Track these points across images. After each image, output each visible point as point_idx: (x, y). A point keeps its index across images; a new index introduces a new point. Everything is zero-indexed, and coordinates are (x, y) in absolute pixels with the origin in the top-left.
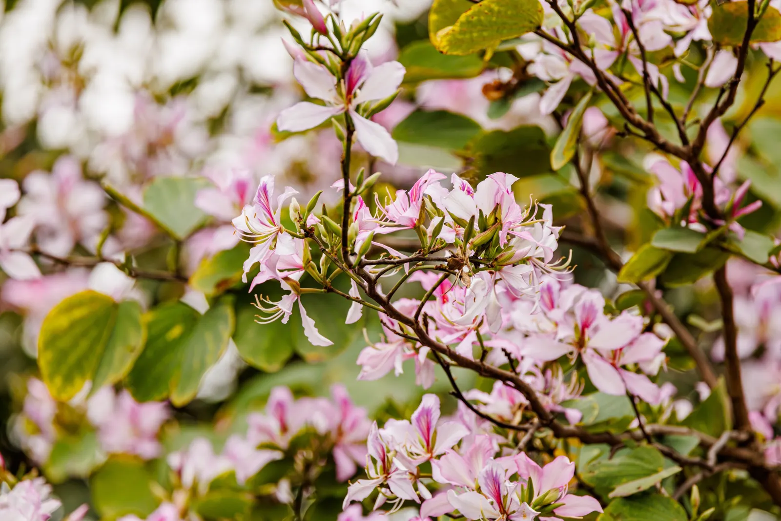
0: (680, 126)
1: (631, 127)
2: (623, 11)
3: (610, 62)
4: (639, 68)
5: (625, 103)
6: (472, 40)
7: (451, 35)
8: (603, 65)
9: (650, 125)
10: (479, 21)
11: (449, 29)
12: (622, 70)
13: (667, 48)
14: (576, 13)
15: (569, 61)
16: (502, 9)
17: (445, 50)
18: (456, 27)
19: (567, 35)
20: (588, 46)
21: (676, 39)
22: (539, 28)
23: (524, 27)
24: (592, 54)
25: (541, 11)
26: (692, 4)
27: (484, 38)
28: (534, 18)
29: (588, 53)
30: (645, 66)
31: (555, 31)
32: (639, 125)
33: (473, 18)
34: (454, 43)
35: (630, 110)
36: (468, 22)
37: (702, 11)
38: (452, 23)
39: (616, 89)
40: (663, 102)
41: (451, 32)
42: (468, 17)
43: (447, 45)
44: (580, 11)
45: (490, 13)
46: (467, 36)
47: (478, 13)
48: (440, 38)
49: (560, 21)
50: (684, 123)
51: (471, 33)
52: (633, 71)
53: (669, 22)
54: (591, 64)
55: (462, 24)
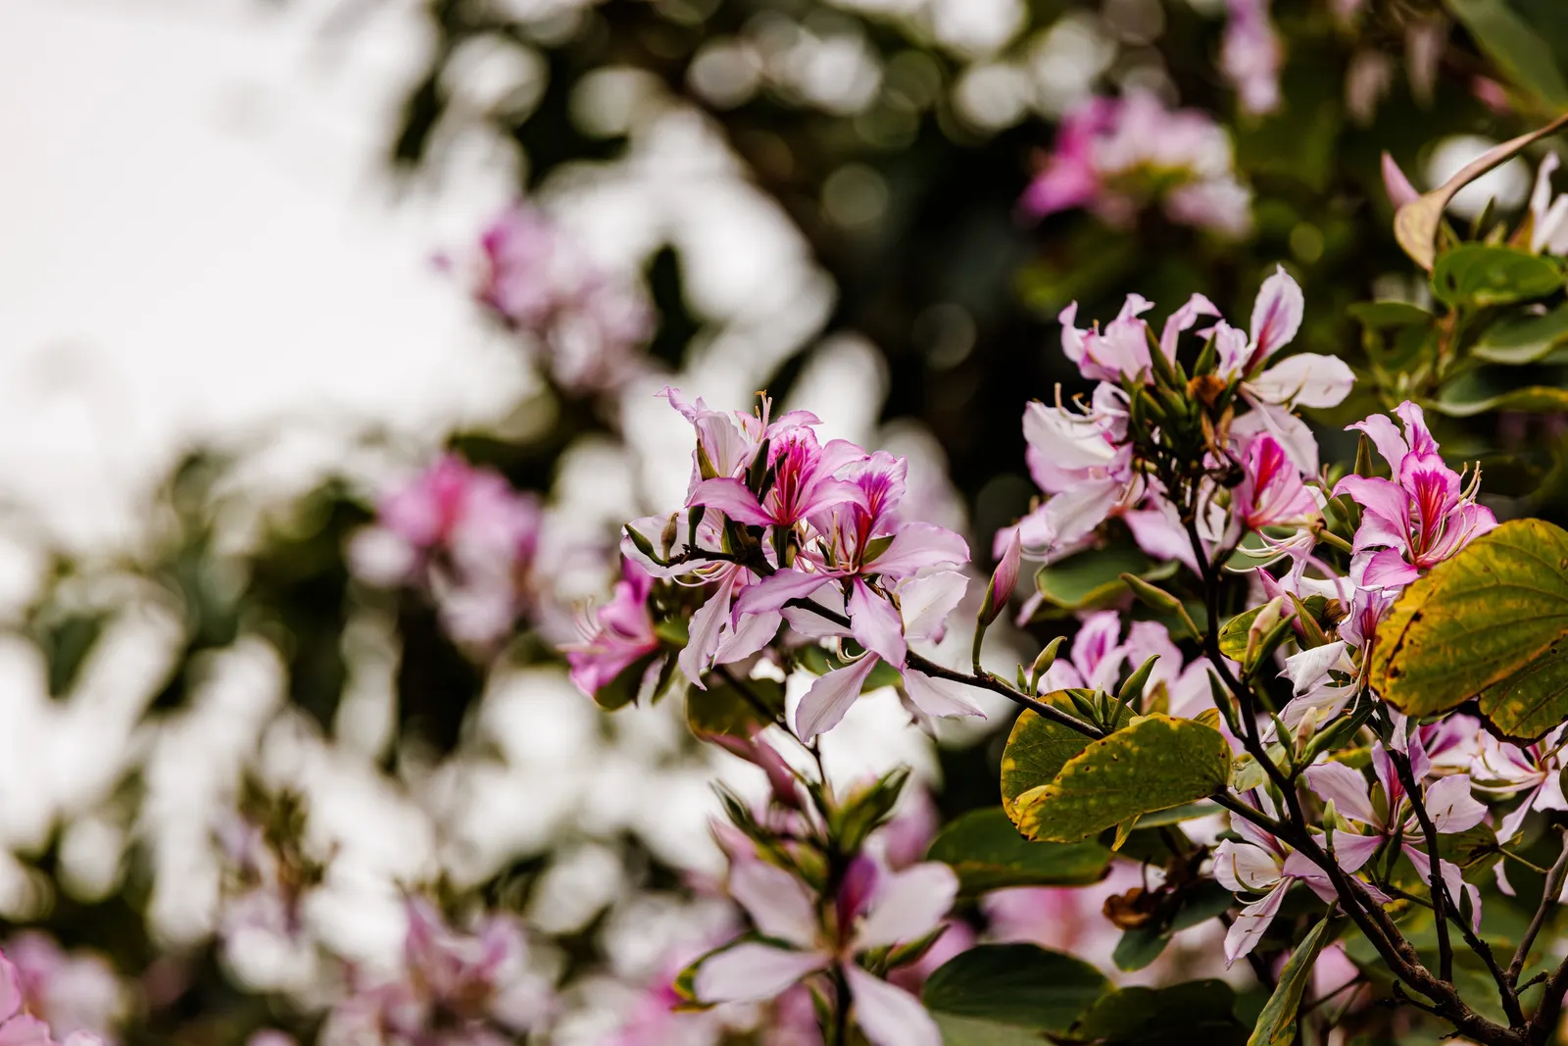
0: (1506, 985)
1: (1405, 986)
2: (1392, 754)
3: (1365, 856)
4: (1425, 871)
5: (1397, 940)
6: (1086, 811)
7: (1043, 802)
8: (1350, 862)
9: (1446, 985)
10: (1101, 774)
11: (1039, 791)
12: (1388, 876)
13: (1480, 828)
14: (1296, 760)
15: (1284, 855)
16: (1146, 750)
17: (1031, 834)
18: (1053, 788)
19: (1278, 804)
20: (1320, 825)
21: (1498, 808)
22: (1223, 788)
23: (1191, 787)
24: (1329, 843)
25: (1226, 755)
26: (1532, 742)
27: (1111, 810)
28: (1211, 770)
29: (1320, 839)
30: (1435, 867)
31: (1253, 793)
32: (1422, 985)
33: (1087, 769)
34: (1049, 817)
35: (1405, 954)
36: (1078, 776)
37: (1554, 754)
38: (1047, 777)
39: (1377, 911)
40: (1470, 938)
41: (1044, 797)
42: (1077, 766)
43: (1036, 824)
44: (1305, 757)
45: (1122, 760)
46: (1077, 806)
47: (1099, 759)
48: (1023, 808)
49: (1265, 776)
50: (1514, 982)
51: (1085, 798)
52: (1411, 874)
53: (1483, 775)
54: (1327, 860)
55: (1066, 780)
